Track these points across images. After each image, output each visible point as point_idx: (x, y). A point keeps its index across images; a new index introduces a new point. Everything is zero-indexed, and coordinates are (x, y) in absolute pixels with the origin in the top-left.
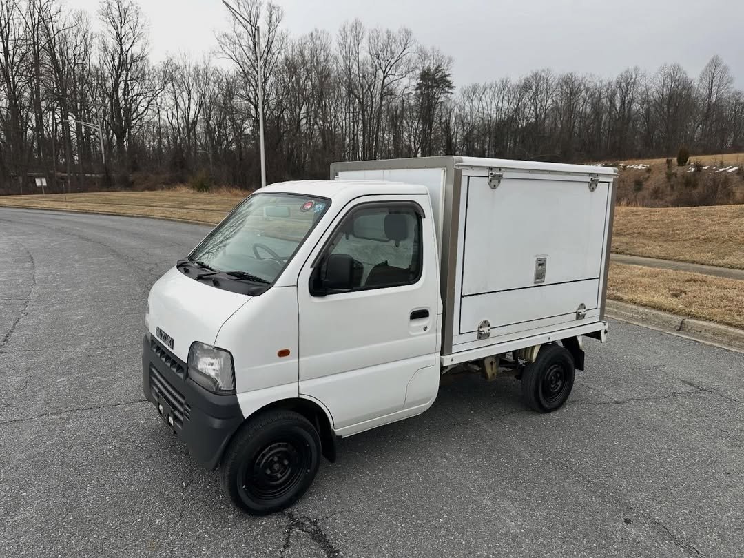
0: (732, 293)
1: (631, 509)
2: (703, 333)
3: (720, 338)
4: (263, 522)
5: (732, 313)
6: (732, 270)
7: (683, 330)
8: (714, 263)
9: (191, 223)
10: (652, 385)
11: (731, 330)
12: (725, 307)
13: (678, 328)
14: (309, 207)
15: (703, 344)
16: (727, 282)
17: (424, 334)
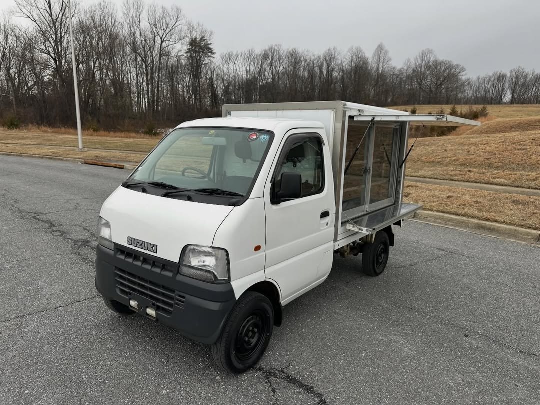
0: (437, 193)
1: (463, 329)
2: (429, 219)
3: (440, 221)
4: (245, 377)
5: (443, 205)
6: (425, 179)
7: (417, 218)
8: (414, 175)
9: (14, 155)
10: (422, 253)
11: (445, 215)
12: (438, 201)
13: (413, 217)
14: (255, 137)
15: (433, 225)
16: (430, 187)
17: (327, 228)
